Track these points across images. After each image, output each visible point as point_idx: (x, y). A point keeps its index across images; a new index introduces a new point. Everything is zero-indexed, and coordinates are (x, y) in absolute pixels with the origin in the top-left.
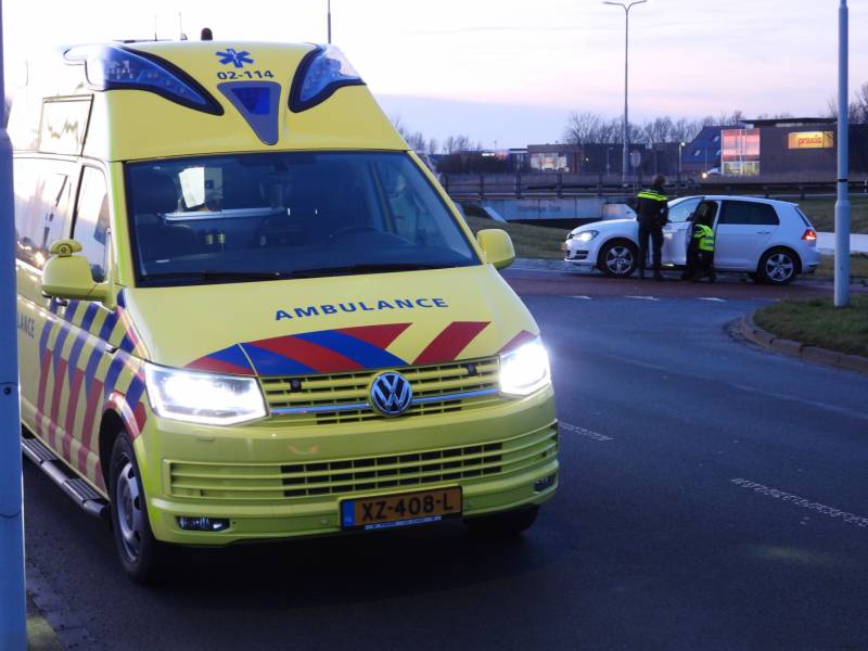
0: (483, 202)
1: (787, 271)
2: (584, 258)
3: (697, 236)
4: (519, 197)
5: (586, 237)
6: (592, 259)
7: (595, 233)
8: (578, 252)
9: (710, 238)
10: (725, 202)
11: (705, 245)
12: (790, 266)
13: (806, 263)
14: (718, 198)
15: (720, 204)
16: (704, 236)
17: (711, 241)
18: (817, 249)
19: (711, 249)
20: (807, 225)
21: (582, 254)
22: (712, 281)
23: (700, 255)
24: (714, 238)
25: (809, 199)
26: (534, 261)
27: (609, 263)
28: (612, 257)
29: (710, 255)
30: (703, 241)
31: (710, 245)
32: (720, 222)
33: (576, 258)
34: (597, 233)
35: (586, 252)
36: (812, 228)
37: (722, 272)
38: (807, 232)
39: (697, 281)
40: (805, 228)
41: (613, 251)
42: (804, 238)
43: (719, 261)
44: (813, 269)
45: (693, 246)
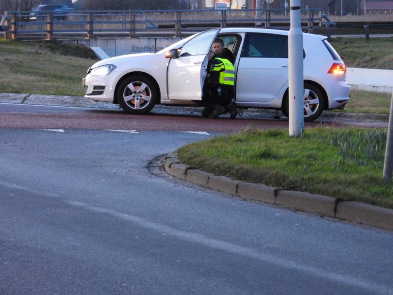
1: (314, 106)
2: (101, 93)
3: (216, 69)
5: (105, 70)
6: (109, 94)
7: (112, 68)
8: (95, 87)
9: (230, 72)
10: (248, 35)
11: (225, 79)
12: (316, 101)
13: (332, 99)
14: (242, 31)
15: (243, 36)
16: (223, 70)
17: (232, 76)
18: (345, 84)
19: (232, 83)
20: (335, 58)
21: (99, 90)
22: (233, 118)
23: (219, 90)
24: (236, 73)
27: (126, 99)
28: (129, 92)
29: (231, 91)
30: (222, 75)
31: (230, 79)
32: (243, 55)
33: (94, 93)
34: (115, 67)
35: (103, 87)
36: (342, 62)
37: (246, 107)
38: (335, 65)
39: (216, 118)
40: (332, 61)
41: (131, 86)
42: (330, 72)
43: (242, 96)
44: (341, 104)
45: (210, 80)
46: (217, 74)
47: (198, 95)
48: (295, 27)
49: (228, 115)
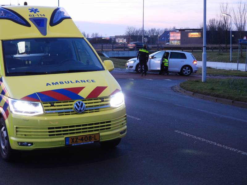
0: (103, 52)
1: (189, 72)
2: (132, 68)
3: (164, 62)
4: (113, 51)
5: (132, 62)
6: (134, 68)
8: (130, 66)
9: (167, 62)
10: (171, 52)
11: (166, 64)
12: (189, 70)
13: (194, 70)
14: (170, 51)
15: (170, 53)
16: (165, 62)
17: (168, 63)
18: (197, 66)
19: (167, 65)
20: (194, 59)
21: (131, 67)
22: (168, 75)
25: (194, 52)
26: (117, 69)
29: (167, 67)
30: (165, 63)
31: (167, 64)
32: (170, 58)
33: (130, 68)
34: (135, 61)
35: (133, 66)
36: (196, 60)
37: (170, 72)
38: (194, 61)
39: (163, 75)
40: (194, 60)
42: (193, 63)
43: (170, 69)
44: (196, 71)
45: (162, 65)
46: (164, 63)
47: (159, 68)
48: (204, 52)
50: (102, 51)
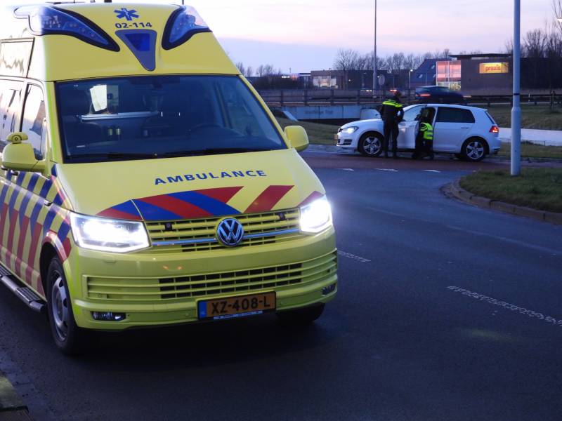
0: (283, 108)
1: (480, 152)
2: (349, 144)
3: (422, 130)
4: (306, 105)
5: (350, 131)
6: (354, 145)
7: (356, 128)
8: (346, 140)
9: (430, 131)
10: (439, 108)
11: (427, 136)
12: (482, 149)
13: (492, 147)
14: (436, 105)
15: (436, 109)
16: (426, 130)
17: (431, 133)
18: (498, 138)
19: (431, 138)
20: (493, 123)
21: (348, 142)
22: (432, 159)
23: (424, 143)
24: (433, 132)
26: (317, 146)
27: (366, 147)
28: (367, 143)
29: (430, 142)
30: (426, 133)
31: (431, 136)
32: (436, 121)
33: (344, 144)
34: (358, 128)
35: (351, 140)
36: (496, 125)
37: (438, 153)
38: (493, 128)
39: (422, 159)
40: (491, 125)
41: (368, 140)
42: (491, 131)
43: (436, 146)
44: (496, 151)
45: (419, 136)
46: (423, 133)
47: (412, 145)
48: (516, 106)
49: (428, 158)
50: (283, 106)
